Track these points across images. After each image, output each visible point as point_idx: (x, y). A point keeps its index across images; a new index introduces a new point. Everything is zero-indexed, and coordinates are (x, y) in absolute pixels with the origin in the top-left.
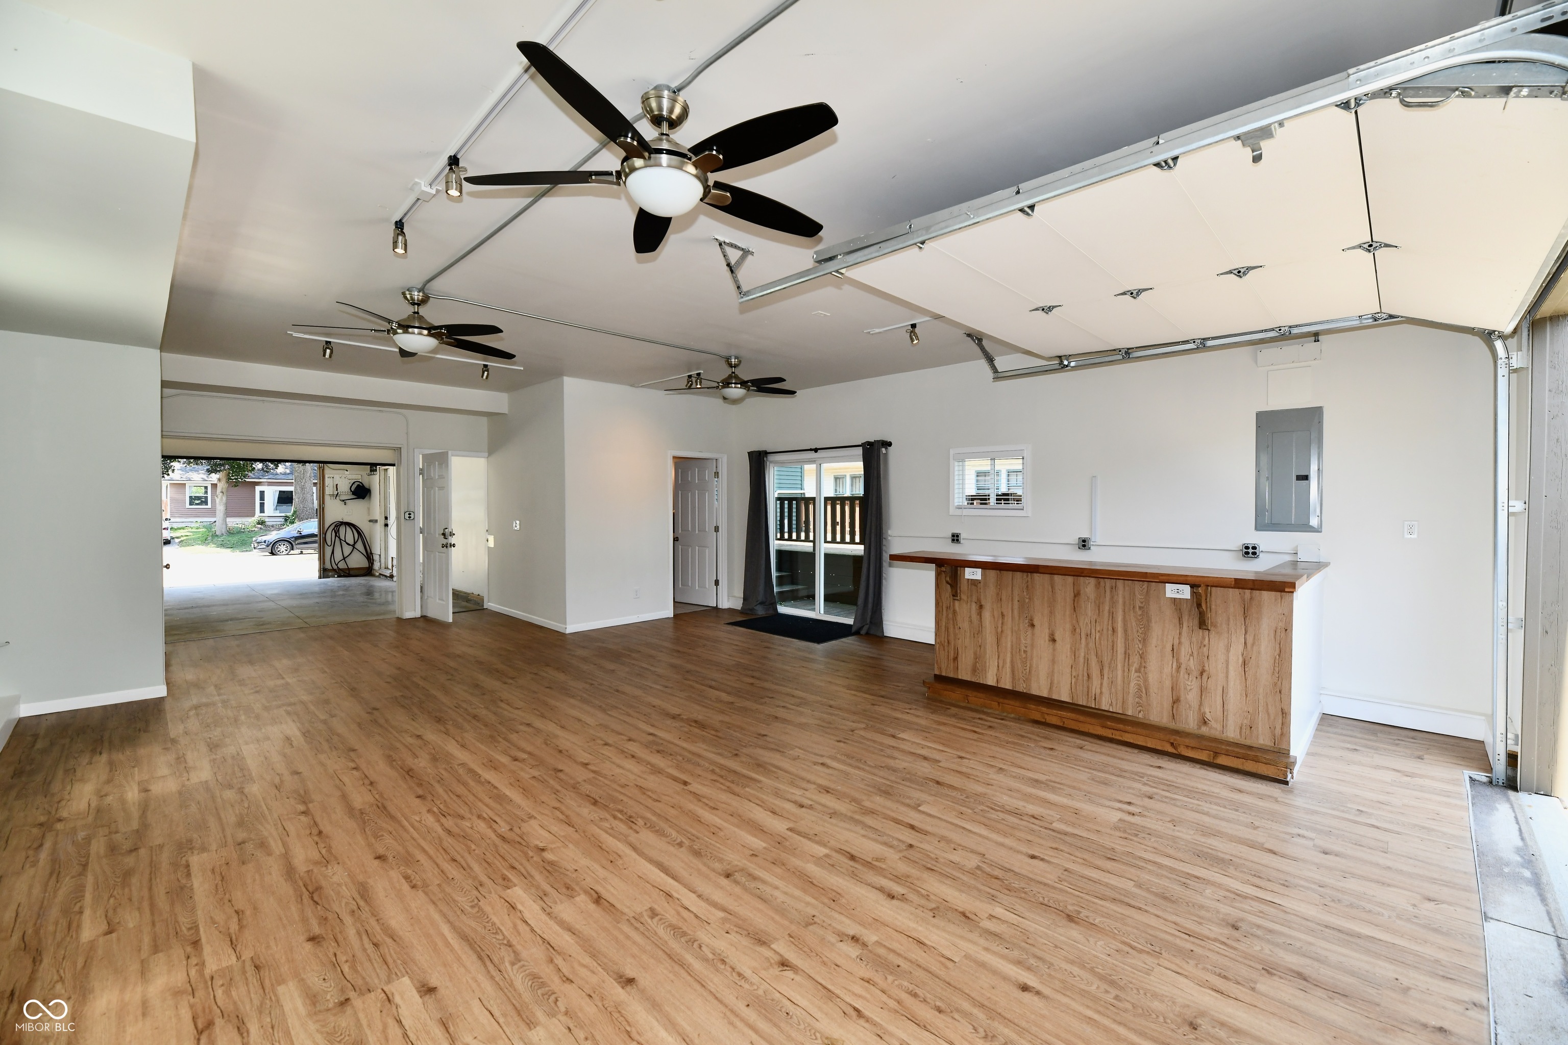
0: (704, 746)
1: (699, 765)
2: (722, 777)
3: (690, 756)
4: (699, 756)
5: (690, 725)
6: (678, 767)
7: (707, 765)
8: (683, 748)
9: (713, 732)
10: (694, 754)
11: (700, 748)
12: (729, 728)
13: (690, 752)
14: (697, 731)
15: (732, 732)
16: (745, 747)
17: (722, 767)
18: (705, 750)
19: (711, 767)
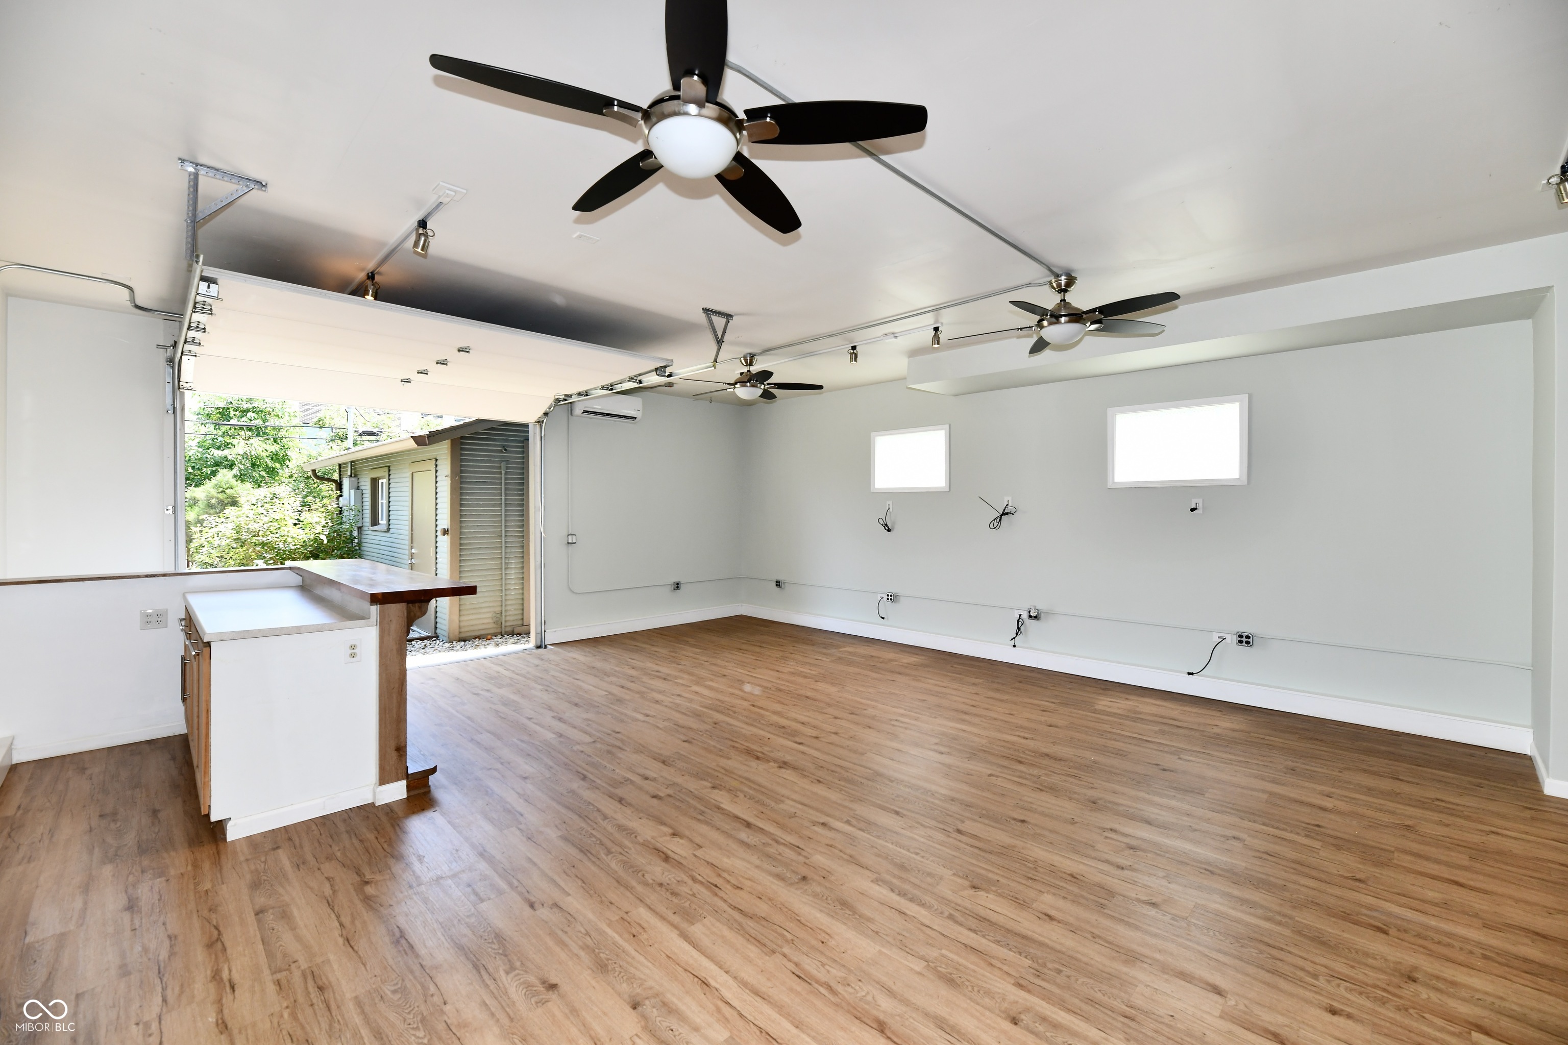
0: (744, 731)
1: (746, 717)
2: (728, 709)
3: (755, 724)
4: (747, 723)
5: (763, 753)
6: (762, 716)
7: (740, 717)
8: (763, 730)
9: (737, 745)
10: (752, 725)
11: (748, 730)
12: (721, 750)
13: (756, 726)
14: (754, 747)
15: (718, 746)
16: (707, 731)
17: (728, 715)
18: (743, 728)
19: (736, 715)
